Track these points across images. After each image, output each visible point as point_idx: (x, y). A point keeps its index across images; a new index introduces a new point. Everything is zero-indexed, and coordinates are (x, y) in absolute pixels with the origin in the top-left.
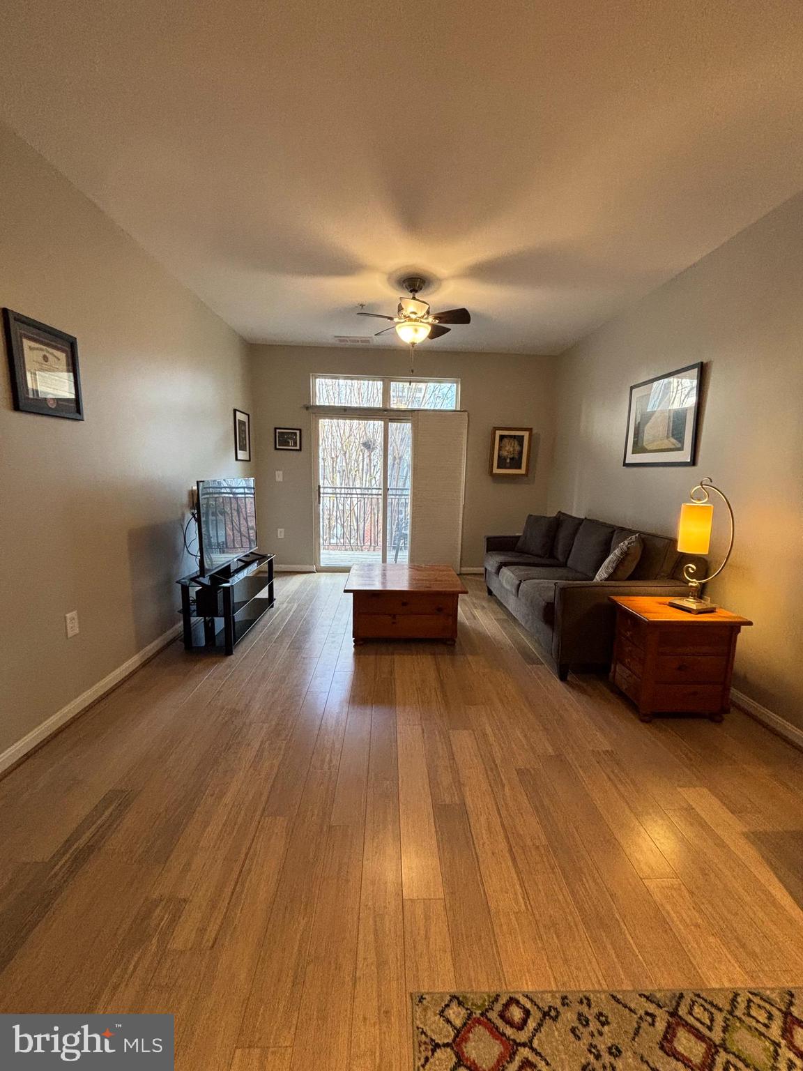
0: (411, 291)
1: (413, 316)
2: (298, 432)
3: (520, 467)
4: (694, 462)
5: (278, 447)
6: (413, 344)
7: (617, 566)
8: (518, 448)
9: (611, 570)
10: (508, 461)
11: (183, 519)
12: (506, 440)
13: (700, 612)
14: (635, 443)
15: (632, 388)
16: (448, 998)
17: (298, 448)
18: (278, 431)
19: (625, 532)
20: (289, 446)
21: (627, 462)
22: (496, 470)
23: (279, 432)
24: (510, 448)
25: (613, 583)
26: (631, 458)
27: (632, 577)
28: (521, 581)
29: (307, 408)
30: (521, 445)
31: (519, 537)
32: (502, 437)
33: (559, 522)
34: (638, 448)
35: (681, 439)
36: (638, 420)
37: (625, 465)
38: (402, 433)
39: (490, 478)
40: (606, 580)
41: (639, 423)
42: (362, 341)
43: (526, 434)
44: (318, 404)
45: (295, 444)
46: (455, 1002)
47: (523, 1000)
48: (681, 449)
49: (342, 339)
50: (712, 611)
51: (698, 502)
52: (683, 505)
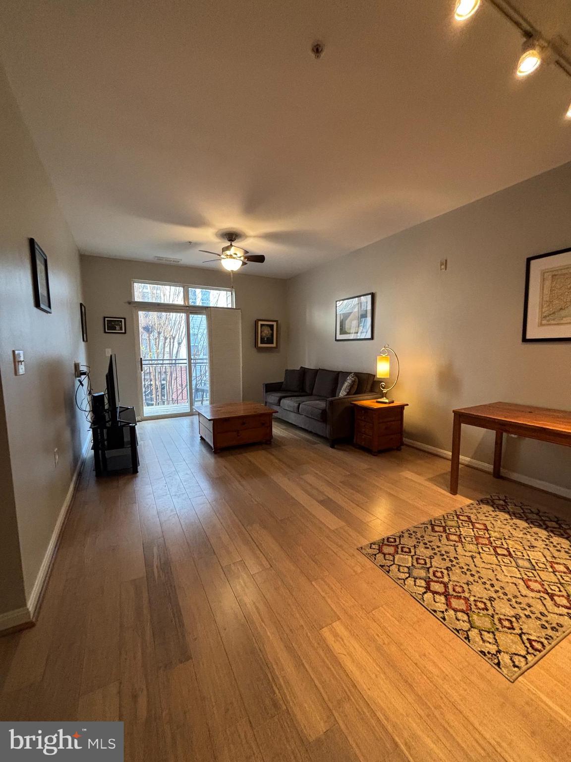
0: (229, 241)
1: (234, 256)
2: (123, 320)
3: (273, 343)
4: (372, 338)
5: (107, 331)
6: (232, 271)
7: (351, 388)
8: (270, 332)
9: (347, 391)
10: (266, 339)
11: (74, 386)
12: (263, 327)
13: (389, 403)
14: (341, 329)
15: (336, 301)
16: (370, 545)
17: (123, 331)
18: (106, 319)
19: (348, 374)
20: (116, 330)
21: (337, 339)
22: (260, 345)
23: (107, 320)
24: (267, 331)
25: (347, 396)
26: (339, 337)
27: (355, 394)
28: (300, 404)
29: (130, 303)
30: (272, 330)
31: (282, 383)
32: (262, 325)
33: (304, 371)
34: (343, 331)
36: (342, 318)
37: (336, 340)
38: (200, 322)
39: (254, 350)
40: (346, 395)
41: (342, 320)
42: (173, 261)
43: (275, 324)
44: (136, 300)
45: (121, 329)
46: (372, 545)
47: (391, 537)
48: (366, 332)
49: (159, 258)
50: (393, 402)
51: (384, 356)
52: (378, 357)
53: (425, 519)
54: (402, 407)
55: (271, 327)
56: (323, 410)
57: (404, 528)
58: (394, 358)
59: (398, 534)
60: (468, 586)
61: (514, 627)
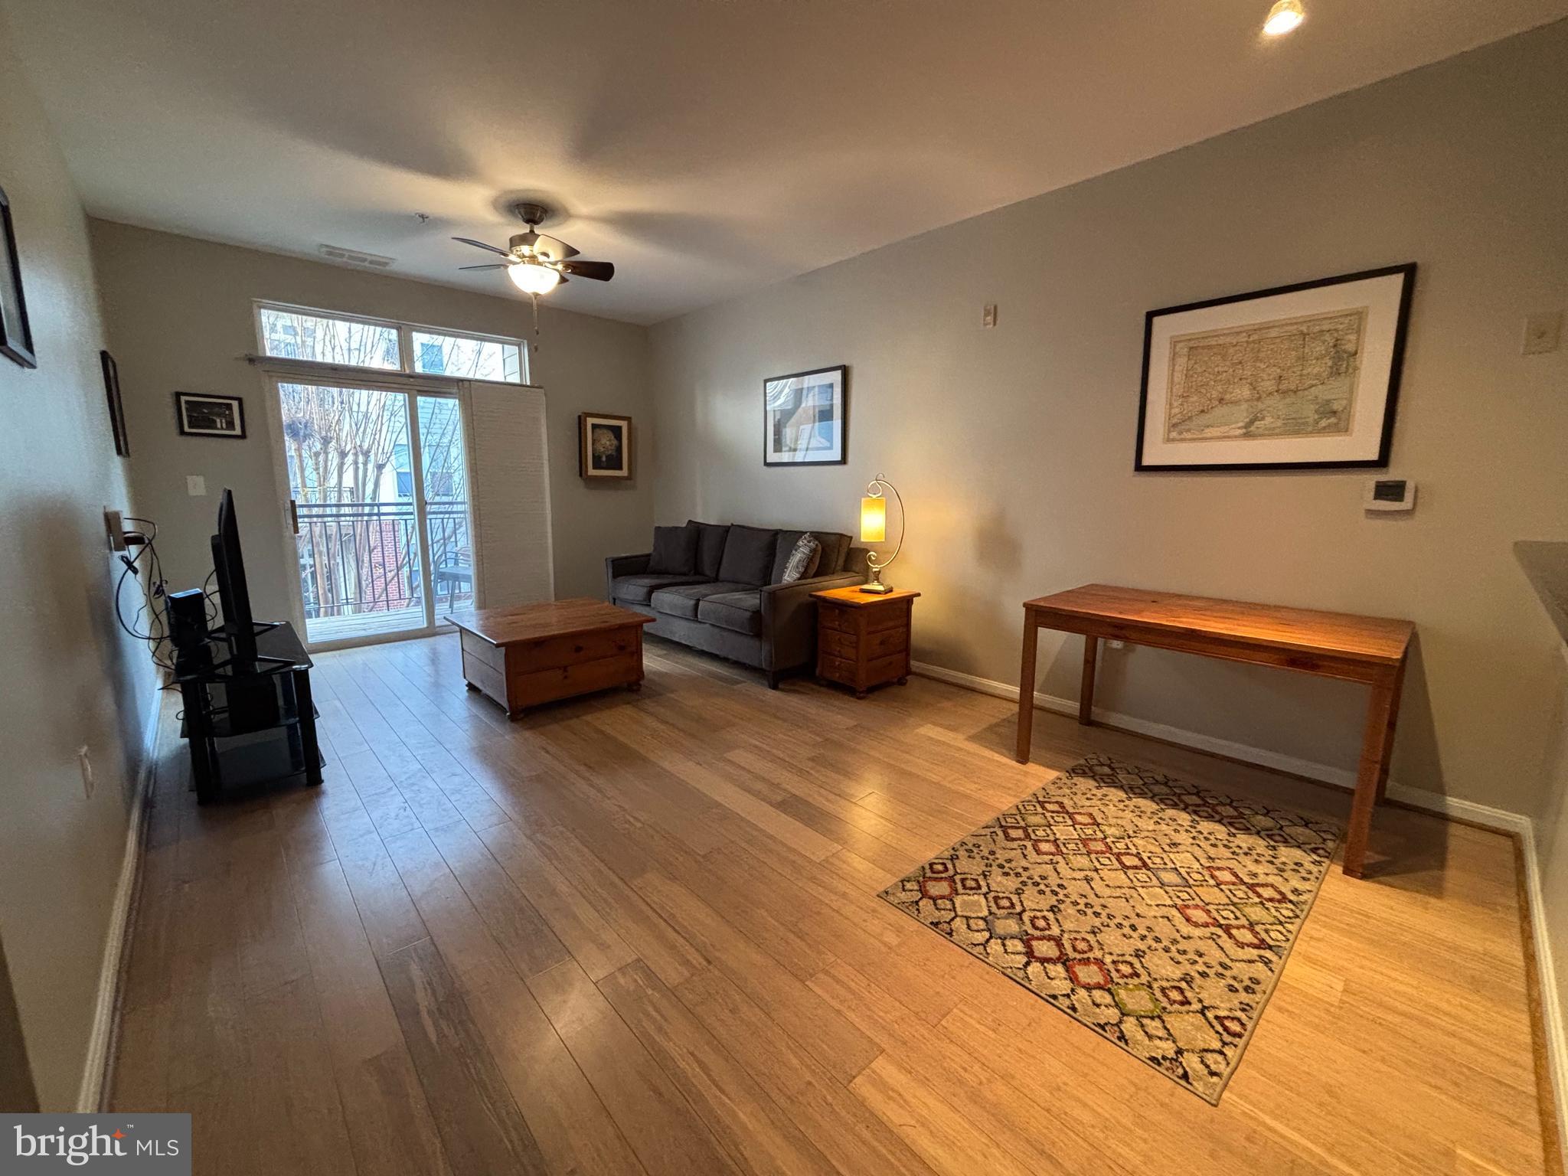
0: (527, 221)
1: (541, 258)
2: (235, 404)
3: (620, 468)
4: (844, 461)
5: (187, 429)
6: (536, 295)
7: (808, 564)
8: (615, 442)
9: (802, 570)
10: (604, 459)
12: (598, 430)
13: (886, 592)
14: (776, 441)
15: (766, 381)
16: (900, 884)
17: (238, 431)
18: (183, 399)
19: (799, 534)
20: (216, 428)
21: (768, 461)
22: (592, 472)
23: (187, 402)
24: (607, 441)
25: (803, 581)
26: (773, 457)
27: (815, 575)
29: (252, 360)
30: (619, 437)
31: (649, 555)
32: (594, 426)
33: (697, 531)
34: (780, 446)
35: (830, 439)
36: (778, 417)
37: (767, 464)
39: (580, 482)
40: (799, 579)
41: (779, 421)
42: (371, 262)
43: (624, 424)
44: (268, 354)
45: (231, 425)
46: (905, 883)
47: (936, 861)
48: (831, 448)
49: (332, 251)
50: (891, 590)
51: (874, 497)
52: (863, 499)
53: (988, 818)
54: (908, 601)
55: (617, 431)
56: (754, 612)
57: (955, 840)
58: (894, 500)
59: (947, 854)
60: (1096, 936)
61: (1189, 999)
